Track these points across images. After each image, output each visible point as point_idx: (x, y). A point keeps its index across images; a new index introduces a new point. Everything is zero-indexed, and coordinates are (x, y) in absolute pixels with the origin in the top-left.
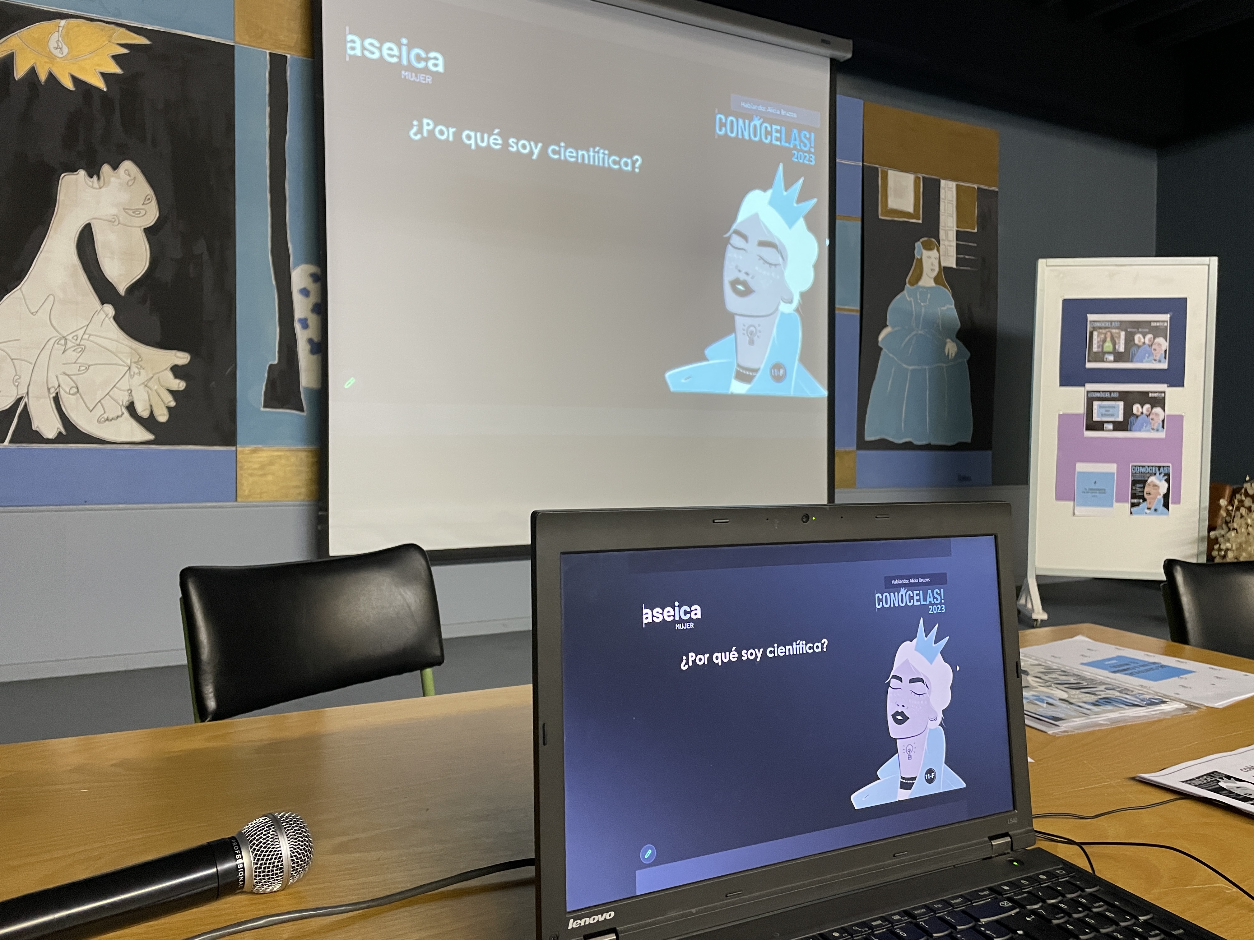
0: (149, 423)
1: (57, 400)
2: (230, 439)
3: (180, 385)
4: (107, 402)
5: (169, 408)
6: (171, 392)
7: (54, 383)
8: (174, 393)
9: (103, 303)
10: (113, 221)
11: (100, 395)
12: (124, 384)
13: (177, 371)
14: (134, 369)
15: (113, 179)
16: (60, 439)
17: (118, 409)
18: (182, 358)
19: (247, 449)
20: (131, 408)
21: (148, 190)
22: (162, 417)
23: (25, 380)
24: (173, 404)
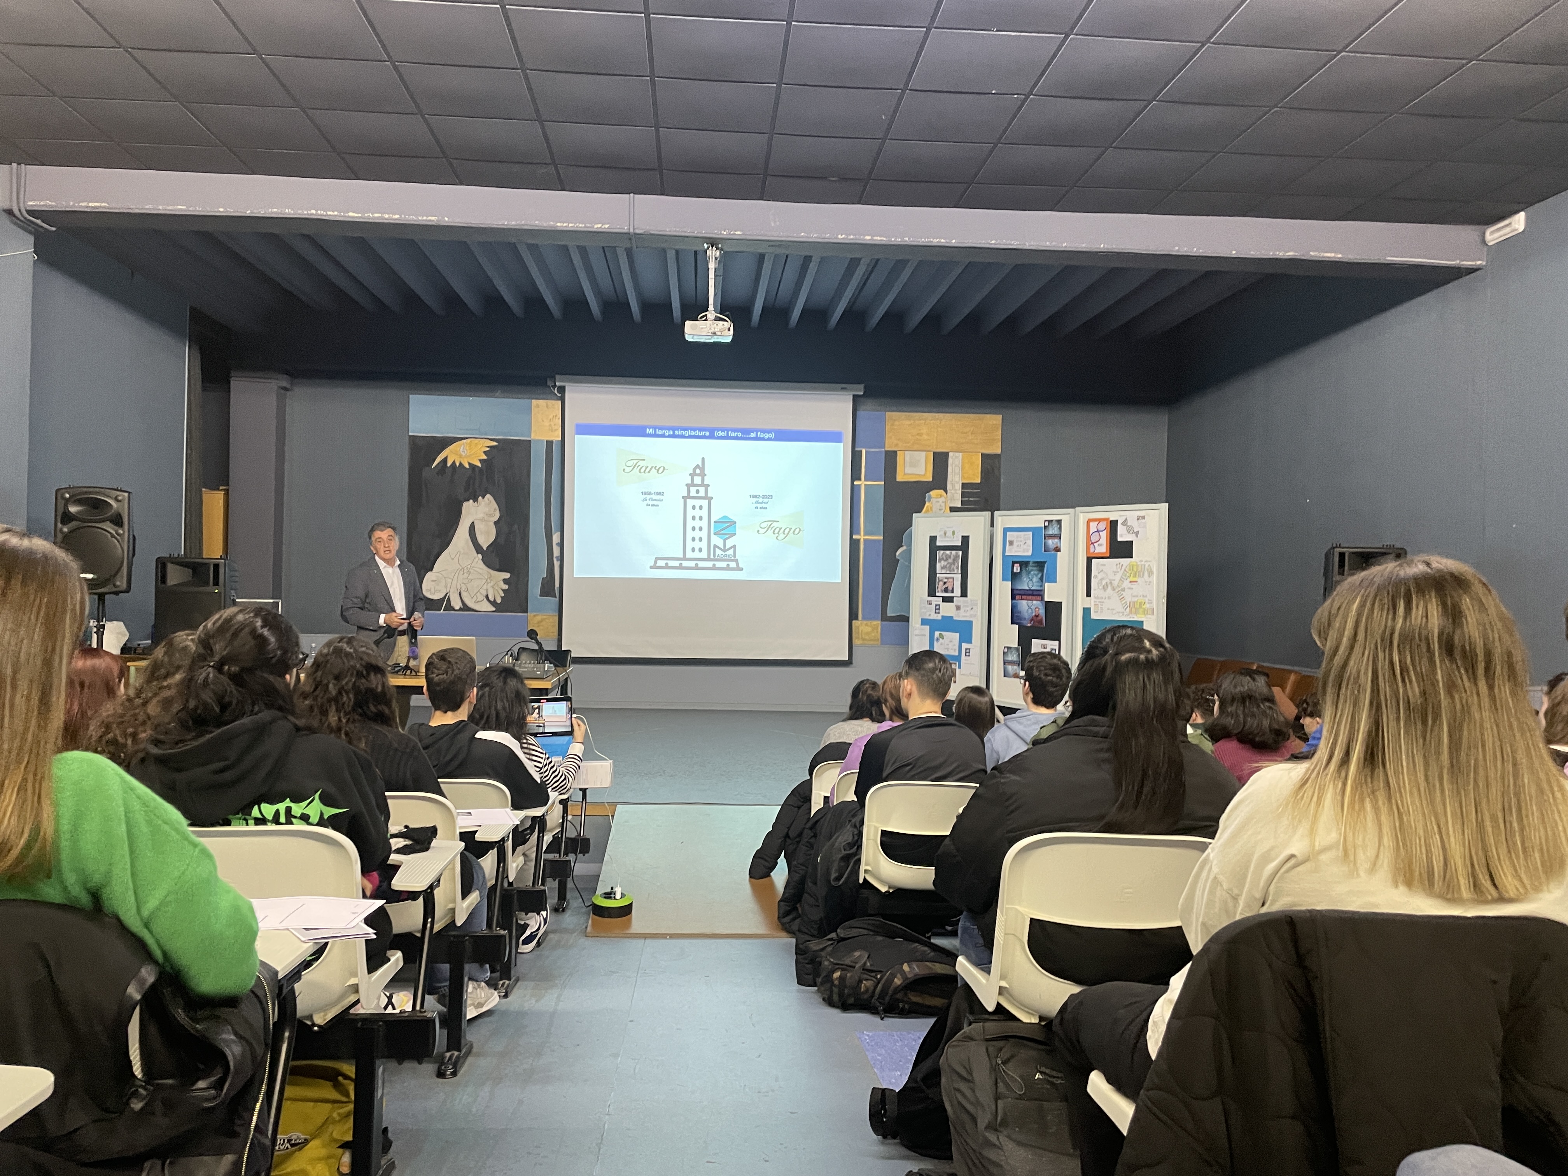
0: (494, 603)
1: (460, 594)
2: (525, 611)
3: (506, 587)
4: (478, 594)
5: (502, 597)
6: (503, 590)
7: (459, 587)
8: (504, 591)
9: (478, 553)
10: (482, 520)
11: (475, 592)
12: (485, 587)
13: (505, 581)
14: (489, 581)
15: (483, 503)
16: (460, 610)
17: (481, 597)
18: (507, 575)
19: (533, 614)
20: (487, 597)
21: (496, 506)
22: (499, 601)
23: (449, 586)
24: (503, 595)
